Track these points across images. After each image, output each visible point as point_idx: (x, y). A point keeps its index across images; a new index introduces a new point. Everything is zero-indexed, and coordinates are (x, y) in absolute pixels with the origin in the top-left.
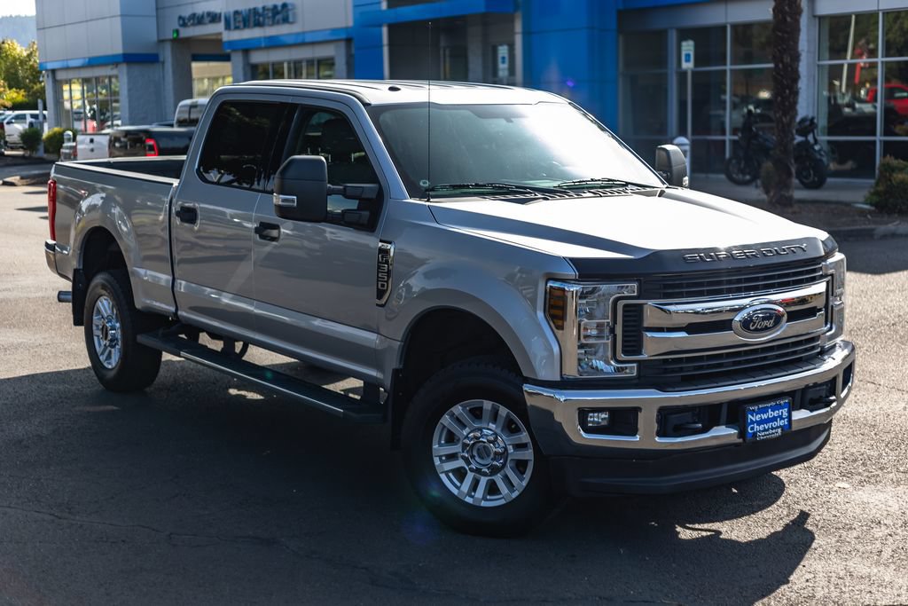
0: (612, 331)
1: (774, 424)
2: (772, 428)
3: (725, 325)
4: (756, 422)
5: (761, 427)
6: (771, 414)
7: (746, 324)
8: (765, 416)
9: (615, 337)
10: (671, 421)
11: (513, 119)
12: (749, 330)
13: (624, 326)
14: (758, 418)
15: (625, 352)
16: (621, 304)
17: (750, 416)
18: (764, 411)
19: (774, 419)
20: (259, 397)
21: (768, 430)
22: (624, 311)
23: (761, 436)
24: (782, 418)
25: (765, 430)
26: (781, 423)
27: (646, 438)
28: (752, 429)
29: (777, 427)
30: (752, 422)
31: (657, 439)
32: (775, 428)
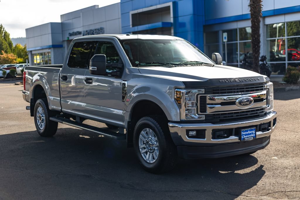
0: (197, 104)
1: (251, 136)
2: (250, 137)
3: (233, 103)
4: (244, 134)
5: (246, 136)
6: (249, 132)
7: (240, 103)
8: (247, 133)
9: (197, 107)
10: (216, 134)
11: (166, 44)
12: (242, 105)
13: (200, 103)
14: (245, 133)
15: (201, 112)
16: (199, 96)
17: (242, 133)
18: (247, 131)
19: (250, 134)
20: (89, 137)
21: (248, 137)
22: (200, 98)
23: (246, 139)
24: (253, 134)
25: (247, 137)
26: (253, 135)
27: (208, 139)
28: (243, 137)
29: (252, 137)
30: (243, 135)
31: (212, 140)
32: (251, 137)
